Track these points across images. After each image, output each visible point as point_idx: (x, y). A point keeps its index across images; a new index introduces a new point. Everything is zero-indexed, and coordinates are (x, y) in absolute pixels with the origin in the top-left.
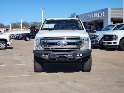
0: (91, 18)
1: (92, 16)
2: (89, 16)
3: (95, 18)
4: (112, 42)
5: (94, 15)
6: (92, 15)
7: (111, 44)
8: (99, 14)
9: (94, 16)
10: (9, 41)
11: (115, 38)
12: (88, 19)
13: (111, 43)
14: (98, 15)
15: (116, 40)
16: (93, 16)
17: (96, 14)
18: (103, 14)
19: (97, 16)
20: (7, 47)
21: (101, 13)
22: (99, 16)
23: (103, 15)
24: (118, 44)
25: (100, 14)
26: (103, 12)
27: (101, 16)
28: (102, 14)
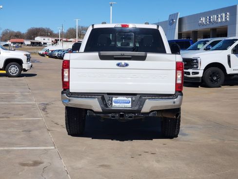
0: (205, 23)
1: (208, 20)
2: (202, 19)
3: (213, 24)
4: (191, 71)
5: (212, 17)
6: (208, 17)
7: (190, 75)
8: (219, 16)
9: (212, 20)
10: (26, 63)
11: (196, 65)
12: (199, 26)
13: (188, 73)
14: (217, 18)
15: (197, 67)
16: (210, 19)
17: (216, 16)
18: (228, 16)
19: (215, 20)
20: (23, 72)
21: (224, 15)
22: (219, 21)
23: (228, 19)
24: (200, 75)
25: (222, 17)
26: (228, 14)
27: (224, 20)
28: (226, 16)
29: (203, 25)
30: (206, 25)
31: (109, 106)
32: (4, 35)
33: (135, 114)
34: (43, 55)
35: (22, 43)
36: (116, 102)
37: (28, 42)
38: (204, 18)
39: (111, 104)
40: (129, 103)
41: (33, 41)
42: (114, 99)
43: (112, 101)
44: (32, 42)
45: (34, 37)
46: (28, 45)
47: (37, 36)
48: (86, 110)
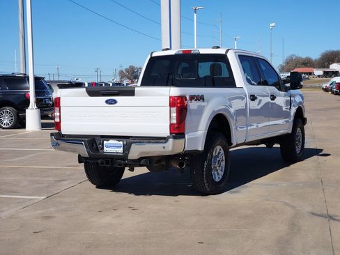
31: (101, 151)
32: (288, 63)
34: (326, 90)
35: (310, 74)
36: (107, 147)
37: (319, 72)
39: (103, 148)
41: (327, 70)
42: (105, 142)
43: (103, 145)
44: (325, 72)
45: (329, 64)
46: (319, 76)
47: (333, 62)
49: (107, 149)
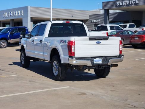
0: (7, 16)
2: (5, 14)
3: (12, 17)
6: (9, 13)
8: (17, 12)
9: (12, 14)
12: (4, 17)
14: (15, 14)
16: (10, 14)
17: (14, 12)
19: (14, 14)
22: (17, 15)
23: (22, 14)
25: (18, 13)
26: (22, 11)
27: (20, 14)
28: (21, 13)
29: (6, 17)
30: (8, 17)
33: (104, 66)
36: (95, 61)
38: (6, 13)
40: (100, 61)
48: (83, 66)
49: (95, 62)
